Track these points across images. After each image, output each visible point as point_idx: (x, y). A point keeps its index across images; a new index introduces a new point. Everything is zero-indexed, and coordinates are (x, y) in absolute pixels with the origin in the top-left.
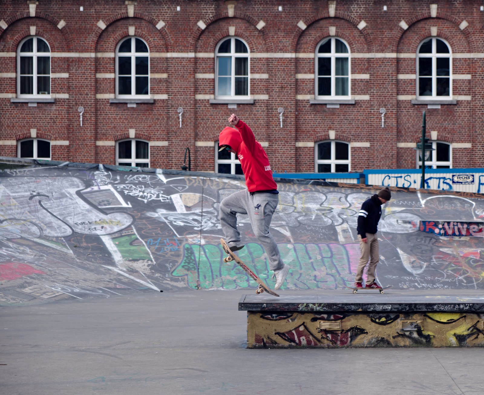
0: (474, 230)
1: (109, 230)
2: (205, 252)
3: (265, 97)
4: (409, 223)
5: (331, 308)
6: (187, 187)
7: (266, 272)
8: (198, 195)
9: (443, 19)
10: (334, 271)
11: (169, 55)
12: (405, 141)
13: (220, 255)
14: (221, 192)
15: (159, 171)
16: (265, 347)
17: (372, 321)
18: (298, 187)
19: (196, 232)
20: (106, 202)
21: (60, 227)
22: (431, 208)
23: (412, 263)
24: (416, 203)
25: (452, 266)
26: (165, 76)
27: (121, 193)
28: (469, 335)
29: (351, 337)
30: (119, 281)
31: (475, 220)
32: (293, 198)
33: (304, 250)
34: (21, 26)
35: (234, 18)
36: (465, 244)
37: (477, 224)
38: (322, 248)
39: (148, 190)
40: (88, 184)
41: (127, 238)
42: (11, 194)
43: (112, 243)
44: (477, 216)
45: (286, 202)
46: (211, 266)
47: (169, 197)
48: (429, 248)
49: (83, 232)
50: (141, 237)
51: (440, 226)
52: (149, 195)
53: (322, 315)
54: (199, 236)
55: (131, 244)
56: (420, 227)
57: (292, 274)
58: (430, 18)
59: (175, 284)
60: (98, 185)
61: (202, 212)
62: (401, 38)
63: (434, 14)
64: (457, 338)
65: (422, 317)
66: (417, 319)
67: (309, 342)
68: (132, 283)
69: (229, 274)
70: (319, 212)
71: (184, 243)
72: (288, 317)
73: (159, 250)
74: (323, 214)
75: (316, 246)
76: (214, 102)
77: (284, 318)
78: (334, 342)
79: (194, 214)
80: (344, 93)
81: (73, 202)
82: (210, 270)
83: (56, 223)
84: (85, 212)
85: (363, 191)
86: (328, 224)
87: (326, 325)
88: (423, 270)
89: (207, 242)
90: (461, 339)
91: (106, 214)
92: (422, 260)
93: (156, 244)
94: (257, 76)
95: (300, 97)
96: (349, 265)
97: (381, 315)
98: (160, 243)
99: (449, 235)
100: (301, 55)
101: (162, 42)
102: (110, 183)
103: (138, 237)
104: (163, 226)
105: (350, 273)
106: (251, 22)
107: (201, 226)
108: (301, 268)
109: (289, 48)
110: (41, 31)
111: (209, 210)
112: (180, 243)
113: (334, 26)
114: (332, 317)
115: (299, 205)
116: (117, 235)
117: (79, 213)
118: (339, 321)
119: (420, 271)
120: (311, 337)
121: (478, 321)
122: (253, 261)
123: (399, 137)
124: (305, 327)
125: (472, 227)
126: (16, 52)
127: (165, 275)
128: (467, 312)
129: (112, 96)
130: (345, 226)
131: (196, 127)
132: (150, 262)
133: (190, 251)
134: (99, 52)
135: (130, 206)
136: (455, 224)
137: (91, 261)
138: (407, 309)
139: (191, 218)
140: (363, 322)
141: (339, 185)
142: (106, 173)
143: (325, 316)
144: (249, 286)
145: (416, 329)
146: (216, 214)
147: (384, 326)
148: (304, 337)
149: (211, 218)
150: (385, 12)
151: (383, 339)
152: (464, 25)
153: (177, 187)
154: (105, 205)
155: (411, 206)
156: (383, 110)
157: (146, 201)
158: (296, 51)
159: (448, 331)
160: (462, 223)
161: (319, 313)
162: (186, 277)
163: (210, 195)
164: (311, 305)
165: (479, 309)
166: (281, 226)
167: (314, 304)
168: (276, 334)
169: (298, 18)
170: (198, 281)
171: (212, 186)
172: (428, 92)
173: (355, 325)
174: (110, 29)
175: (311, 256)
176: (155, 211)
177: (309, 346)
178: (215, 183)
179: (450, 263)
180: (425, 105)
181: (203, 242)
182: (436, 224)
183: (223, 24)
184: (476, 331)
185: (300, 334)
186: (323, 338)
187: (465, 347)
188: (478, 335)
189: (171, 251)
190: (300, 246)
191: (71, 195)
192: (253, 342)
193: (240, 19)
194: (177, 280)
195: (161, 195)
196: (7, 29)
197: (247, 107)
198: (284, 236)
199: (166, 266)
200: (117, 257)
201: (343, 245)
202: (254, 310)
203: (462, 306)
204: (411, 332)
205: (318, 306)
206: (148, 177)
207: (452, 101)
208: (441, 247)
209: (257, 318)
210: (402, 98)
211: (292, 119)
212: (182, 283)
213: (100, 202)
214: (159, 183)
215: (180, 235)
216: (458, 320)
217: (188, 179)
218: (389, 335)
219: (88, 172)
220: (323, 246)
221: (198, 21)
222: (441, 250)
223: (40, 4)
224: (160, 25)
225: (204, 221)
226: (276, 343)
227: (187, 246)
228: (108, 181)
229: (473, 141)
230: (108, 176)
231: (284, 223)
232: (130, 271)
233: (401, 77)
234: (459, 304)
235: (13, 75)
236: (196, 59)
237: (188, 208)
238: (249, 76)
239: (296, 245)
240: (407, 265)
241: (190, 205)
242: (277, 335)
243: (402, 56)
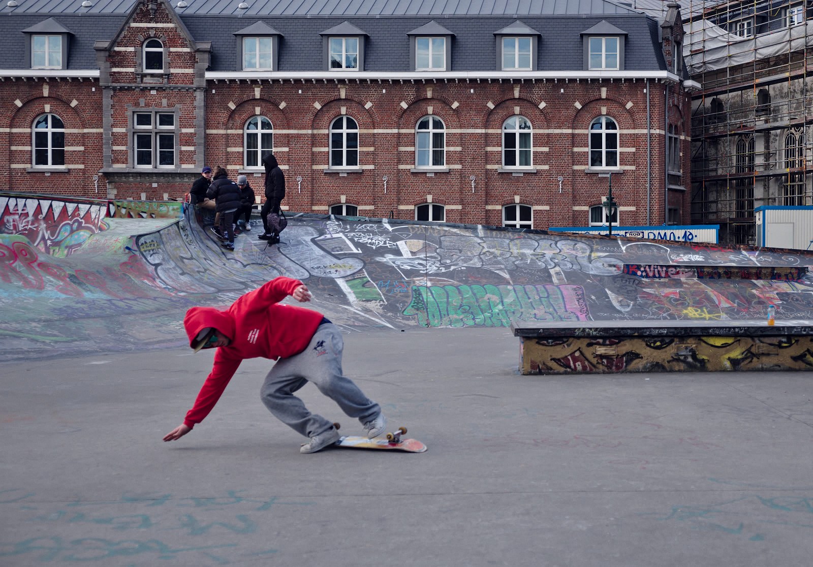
0: (672, 273)
1: (343, 274)
2: (432, 293)
3: (459, 167)
4: (614, 266)
5: (607, 333)
6: (411, 235)
7: (490, 311)
8: (422, 242)
9: (612, 100)
10: (551, 310)
11: (376, 131)
12: (579, 205)
13: (446, 296)
14: (442, 238)
15: (385, 220)
16: (540, 373)
17: (647, 345)
18: (513, 234)
19: (422, 275)
20: (338, 249)
21: (299, 270)
22: (631, 253)
23: (620, 302)
24: (618, 249)
25: (655, 305)
26: (372, 149)
27: (352, 240)
28: (743, 359)
29: (626, 362)
30: (357, 319)
31: (671, 263)
32: (509, 244)
33: (523, 291)
34: (248, 107)
35: (432, 99)
36: (664, 285)
37: (675, 267)
38: (539, 289)
39: (376, 238)
40: (322, 233)
41: (359, 280)
42: (253, 242)
43: (346, 285)
44: (672, 260)
45: (503, 248)
46: (438, 306)
47: (395, 244)
48: (634, 289)
49: (319, 275)
50: (371, 279)
51: (642, 269)
52: (377, 242)
53: (598, 340)
54: (425, 279)
55: (363, 286)
56: (624, 270)
57: (514, 313)
58: (600, 99)
59: (407, 322)
60: (330, 234)
61: (426, 257)
62: (576, 116)
63: (604, 95)
64: (731, 363)
65: (697, 341)
66: (692, 343)
67: (584, 367)
68: (367, 321)
69: (456, 313)
70: (533, 257)
71: (412, 285)
72: (564, 342)
73: (388, 291)
74: (537, 258)
75: (533, 288)
76: (415, 171)
77: (560, 344)
78: (609, 367)
79: (419, 258)
80: (527, 163)
81: (309, 248)
82: (438, 310)
83: (293, 267)
84: (320, 257)
85: (570, 238)
86: (543, 267)
87: (601, 350)
88: (630, 308)
89: (433, 284)
90: (735, 363)
91: (340, 259)
92: (628, 299)
93: (386, 286)
94: (452, 149)
95: (489, 167)
96: (565, 304)
97: (656, 339)
98: (390, 285)
99: (650, 277)
100: (490, 131)
101: (369, 120)
102: (341, 232)
103: (369, 279)
104: (390, 270)
105: (566, 311)
106: (447, 103)
107: (427, 270)
108: (522, 308)
109: (480, 125)
110: (265, 111)
111: (433, 255)
112: (409, 285)
113: (518, 106)
114: (608, 342)
115: (515, 251)
116: (350, 278)
117: (315, 259)
118: (615, 346)
119: (628, 309)
120: (586, 363)
121: (752, 345)
122: (477, 301)
123: (575, 200)
124: (581, 352)
125: (670, 269)
126: (243, 129)
127: (397, 314)
128: (741, 336)
129: (326, 167)
130: (557, 269)
131: (399, 193)
132: (382, 303)
133: (418, 293)
134: (315, 129)
135: (360, 252)
136: (656, 267)
137: (329, 301)
138: (683, 333)
139: (416, 262)
140: (638, 346)
141: (549, 233)
142: (337, 223)
143: (601, 341)
144: (475, 324)
145: (691, 354)
146: (439, 259)
147: (658, 351)
148: (579, 363)
149: (435, 262)
150: (562, 94)
151: (657, 363)
152: (629, 105)
153: (402, 234)
154: (338, 251)
155: (613, 252)
156: (560, 178)
157: (374, 247)
158: (486, 128)
159: (723, 355)
160: (662, 266)
161: (595, 337)
162: (416, 316)
163: (432, 242)
164: (587, 330)
165: (754, 333)
166: (501, 269)
167: (591, 329)
168: (551, 360)
169: (488, 99)
170: (427, 320)
171: (434, 233)
172: (598, 163)
173: (631, 350)
174: (325, 109)
175: (530, 296)
176: (383, 256)
177: (585, 371)
178: (436, 231)
179: (654, 301)
180: (596, 174)
181: (429, 284)
182: (638, 267)
183: (423, 104)
184: (750, 355)
185: (575, 360)
186: (598, 363)
187: (739, 371)
188: (753, 359)
189: (400, 292)
190: (518, 287)
191: (306, 242)
192: (528, 368)
193: (437, 99)
194: (408, 319)
195: (387, 242)
196: (235, 109)
197: (443, 175)
198: (504, 279)
199: (396, 306)
200: (352, 298)
201: (557, 286)
202: (531, 335)
203: (737, 330)
204: (686, 357)
205: (595, 331)
206: (375, 226)
207: (619, 171)
208: (644, 288)
209: (533, 344)
210: (576, 167)
211: (482, 185)
212: (413, 321)
213: (333, 249)
214: (386, 232)
215: (407, 278)
216: (733, 343)
217: (412, 228)
218: (664, 360)
219: (321, 222)
220: (540, 287)
221: (401, 102)
222: (644, 290)
223: (263, 87)
224: (368, 105)
225: (428, 265)
226: (551, 369)
227: (415, 288)
228: (339, 229)
229: (637, 205)
230: (339, 225)
231: (503, 266)
232: (365, 310)
233: (576, 149)
234: (734, 328)
235: (240, 149)
236: (399, 134)
237: (413, 253)
238: (445, 149)
239: (516, 286)
240: (615, 304)
241: (415, 250)
242: (553, 361)
243: (577, 131)
